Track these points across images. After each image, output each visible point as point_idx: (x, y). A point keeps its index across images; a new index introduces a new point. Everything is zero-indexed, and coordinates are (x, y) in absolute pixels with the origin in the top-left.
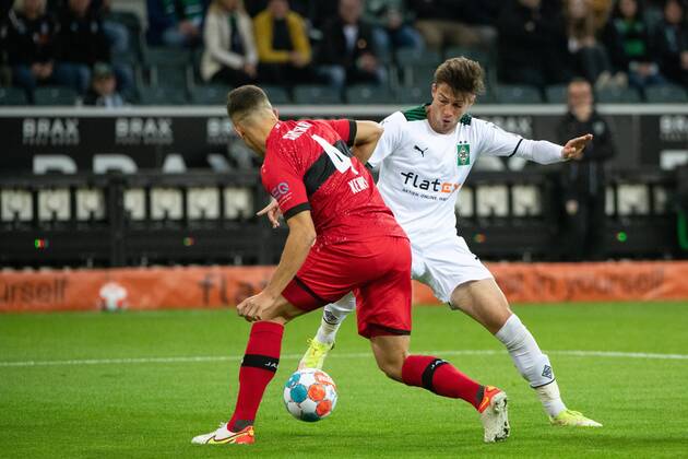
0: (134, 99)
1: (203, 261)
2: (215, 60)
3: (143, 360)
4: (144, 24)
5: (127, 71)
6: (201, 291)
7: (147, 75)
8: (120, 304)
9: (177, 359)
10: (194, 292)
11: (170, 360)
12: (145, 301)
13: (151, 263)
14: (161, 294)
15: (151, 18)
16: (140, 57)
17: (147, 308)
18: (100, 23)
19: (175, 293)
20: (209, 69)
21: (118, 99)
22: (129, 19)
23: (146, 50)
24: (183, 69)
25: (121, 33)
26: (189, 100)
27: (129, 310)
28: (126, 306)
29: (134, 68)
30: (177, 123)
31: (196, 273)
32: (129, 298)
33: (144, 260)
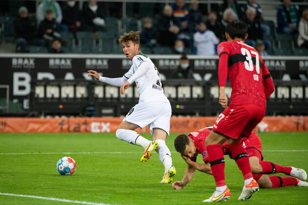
0: (272, 53)
1: (296, 114)
2: (303, 39)
3: (273, 151)
4: (276, 25)
5: (269, 43)
6: (296, 126)
7: (277, 44)
8: (265, 129)
9: (286, 151)
10: (293, 125)
11: (283, 151)
12: (275, 129)
13: (277, 115)
14: (280, 126)
15: (279, 23)
16: (274, 37)
17: (275, 132)
18: (259, 24)
19: (285, 126)
20: (300, 42)
21: (266, 54)
22: (270, 23)
23: (276, 35)
24: (290, 42)
25: (267, 28)
26: (293, 54)
27: (269, 132)
28: (267, 130)
29: (272, 42)
30: (288, 62)
31: (294, 118)
32: (269, 128)
33: (274, 114)
